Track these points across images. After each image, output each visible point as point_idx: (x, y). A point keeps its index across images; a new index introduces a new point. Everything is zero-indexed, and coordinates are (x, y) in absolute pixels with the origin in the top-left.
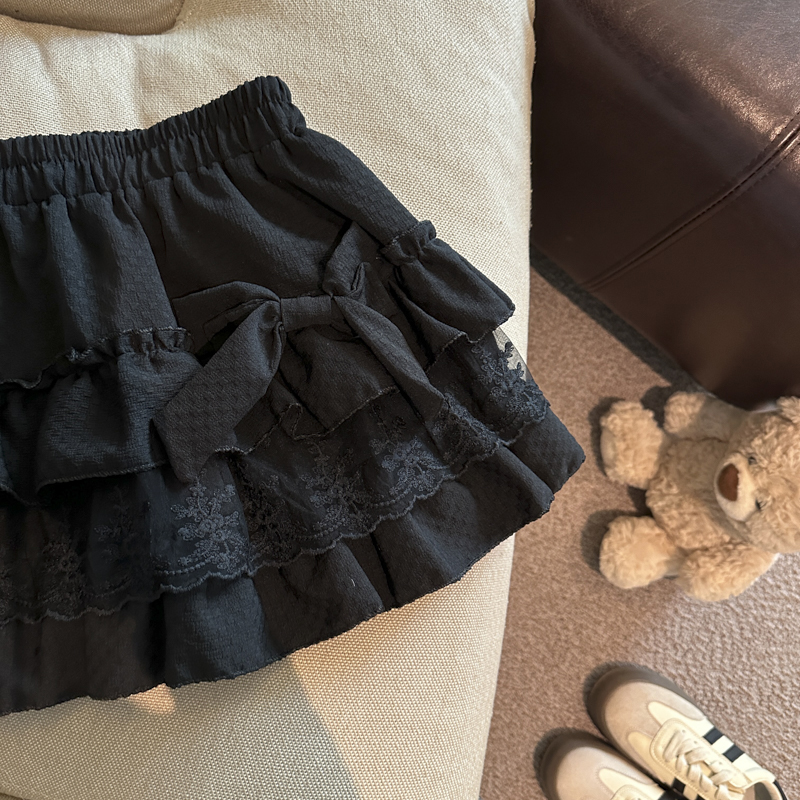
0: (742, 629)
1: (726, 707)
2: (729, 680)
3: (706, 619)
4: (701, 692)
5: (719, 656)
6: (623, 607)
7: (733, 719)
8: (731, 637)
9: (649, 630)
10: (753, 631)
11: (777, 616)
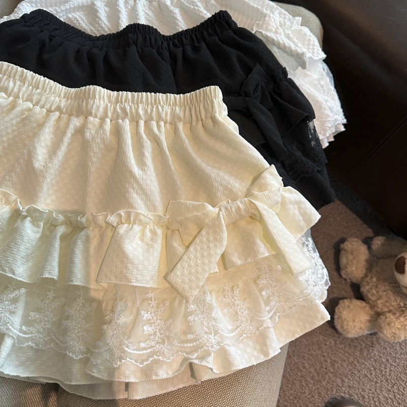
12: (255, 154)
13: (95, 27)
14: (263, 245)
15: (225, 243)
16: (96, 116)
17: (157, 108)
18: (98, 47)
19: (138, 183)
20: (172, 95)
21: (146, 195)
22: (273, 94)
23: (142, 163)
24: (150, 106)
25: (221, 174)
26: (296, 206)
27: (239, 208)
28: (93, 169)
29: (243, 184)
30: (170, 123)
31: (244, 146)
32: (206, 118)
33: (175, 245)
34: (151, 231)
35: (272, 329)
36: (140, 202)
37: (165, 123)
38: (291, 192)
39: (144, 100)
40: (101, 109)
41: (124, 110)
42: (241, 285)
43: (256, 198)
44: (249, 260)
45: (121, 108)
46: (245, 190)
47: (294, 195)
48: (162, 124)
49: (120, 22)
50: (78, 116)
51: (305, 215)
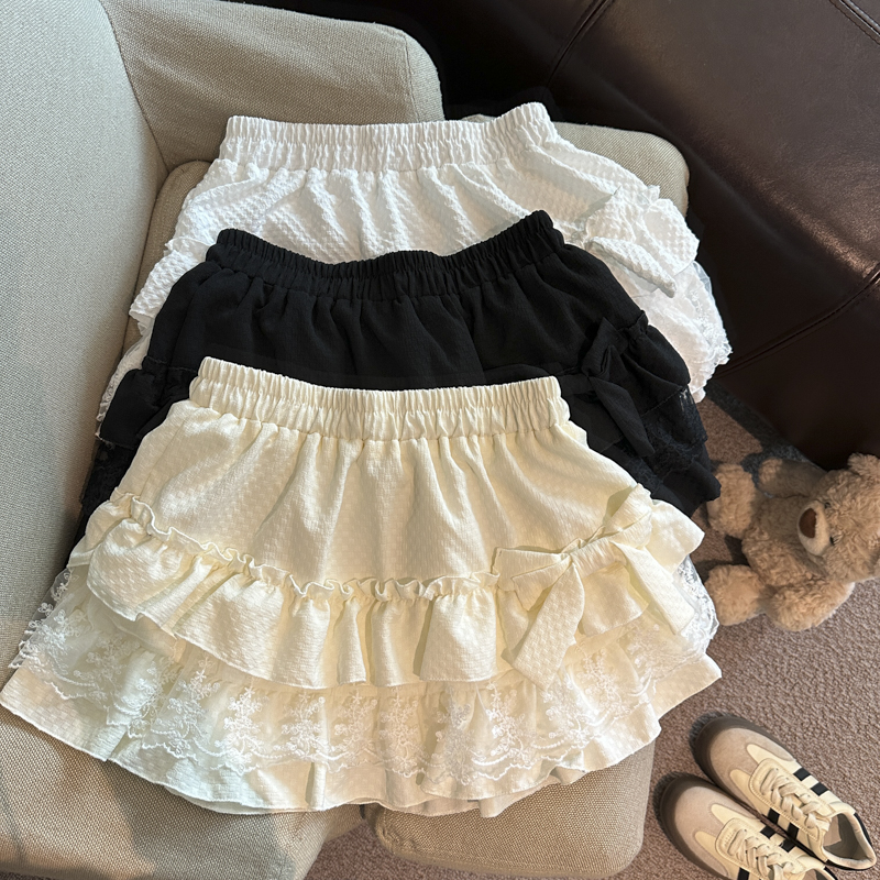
0: (842, 667)
1: (829, 734)
2: (831, 710)
3: (810, 658)
4: (807, 720)
5: (822, 690)
6: (739, 645)
7: (835, 744)
8: (832, 673)
9: (762, 666)
10: (851, 669)
11: (871, 657)
12: (614, 472)
13: (321, 242)
14: (634, 603)
15: (583, 606)
16: (377, 438)
17: (465, 413)
18: (345, 298)
19: (456, 537)
20: (483, 388)
21: (468, 550)
22: (628, 357)
23: (457, 508)
24: (453, 412)
25: (567, 505)
26: (671, 530)
27: (599, 556)
28: (386, 519)
29: (598, 512)
30: (487, 435)
31: (599, 464)
32: (540, 428)
33: (515, 614)
34: (479, 598)
35: (650, 706)
36: (460, 561)
37: (479, 436)
38: (662, 509)
39: (443, 403)
40: (384, 425)
41: (416, 422)
42: (604, 652)
43: (621, 539)
44: (617, 624)
45: (410, 419)
46: (600, 521)
47: (668, 514)
48: (475, 438)
49: (364, 230)
50: (351, 440)
51: (683, 537)
